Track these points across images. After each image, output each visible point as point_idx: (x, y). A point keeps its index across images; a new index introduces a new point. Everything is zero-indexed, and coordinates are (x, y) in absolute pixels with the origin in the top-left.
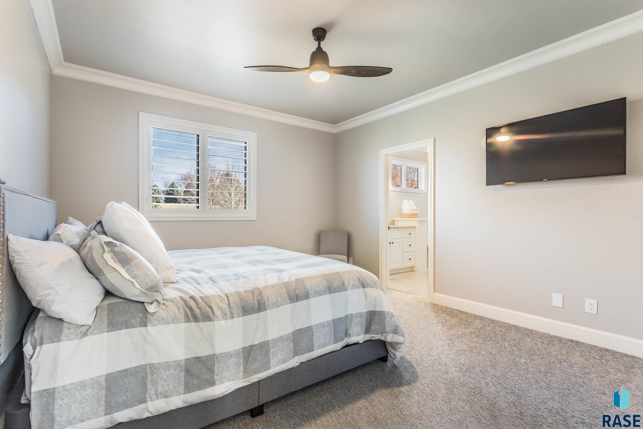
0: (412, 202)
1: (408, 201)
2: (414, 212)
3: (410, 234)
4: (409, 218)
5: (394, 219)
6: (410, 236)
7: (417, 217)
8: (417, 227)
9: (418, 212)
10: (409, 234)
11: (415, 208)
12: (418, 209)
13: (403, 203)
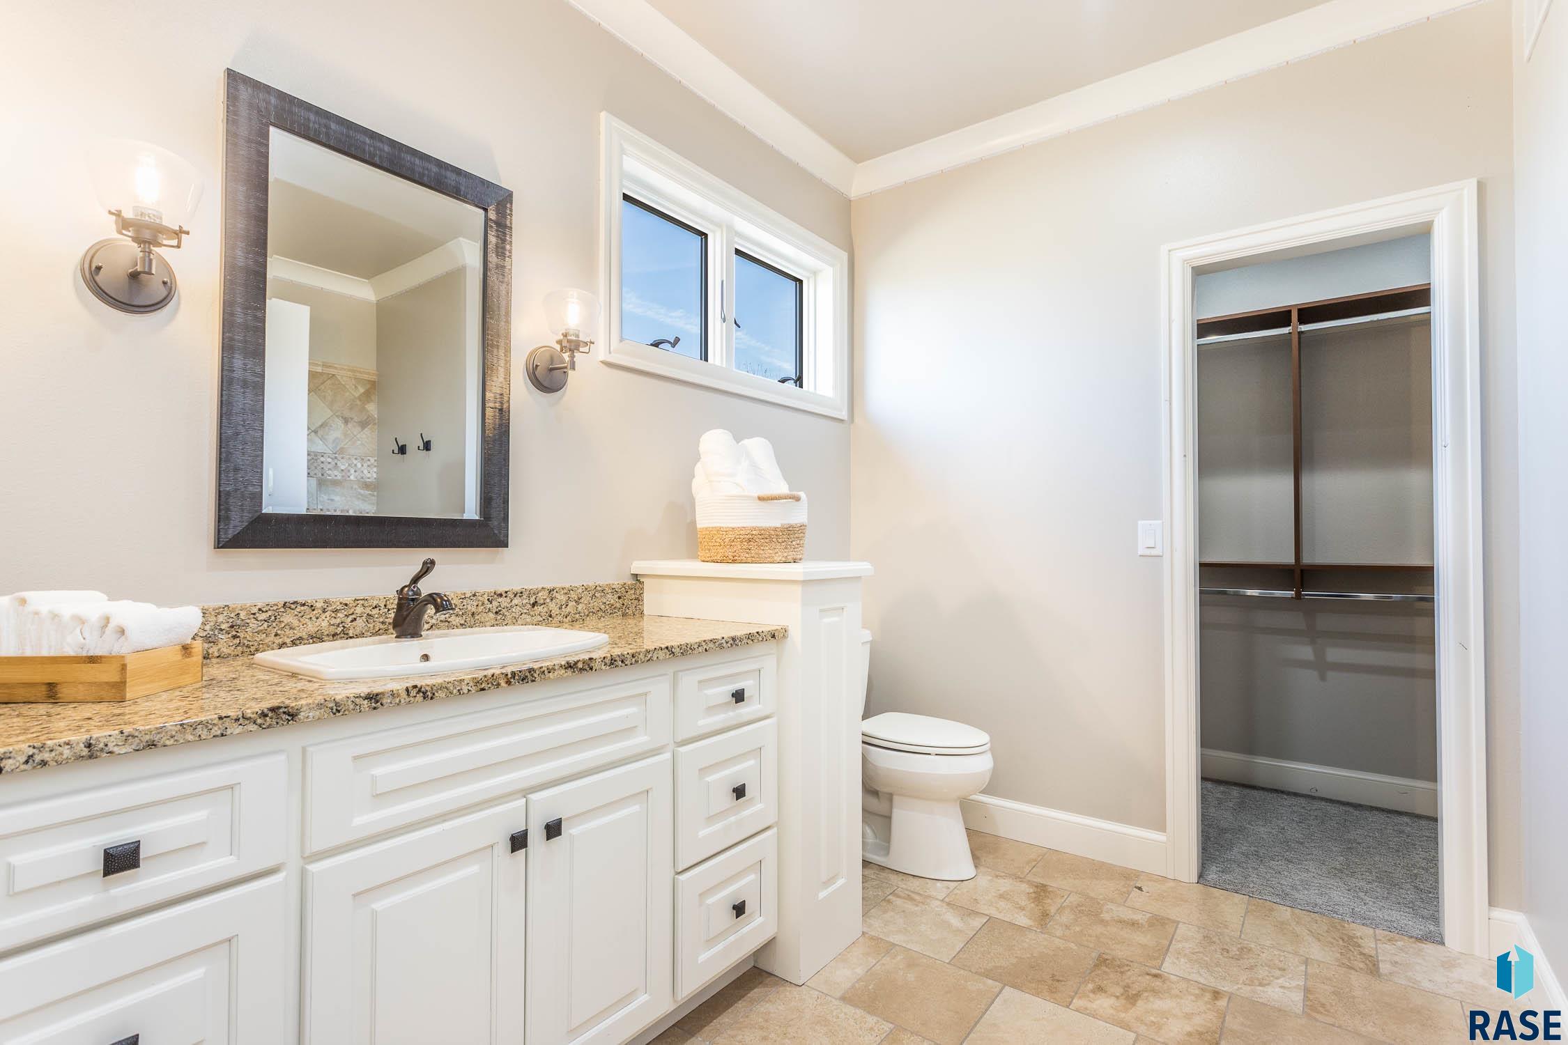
0: (758, 447)
1: (738, 439)
2: (772, 518)
3: (739, 696)
4: (734, 561)
5: (638, 567)
6: (745, 710)
7: (791, 556)
8: (795, 634)
9: (798, 515)
10: (729, 698)
11: (784, 489)
12: (802, 495)
13: (697, 458)
